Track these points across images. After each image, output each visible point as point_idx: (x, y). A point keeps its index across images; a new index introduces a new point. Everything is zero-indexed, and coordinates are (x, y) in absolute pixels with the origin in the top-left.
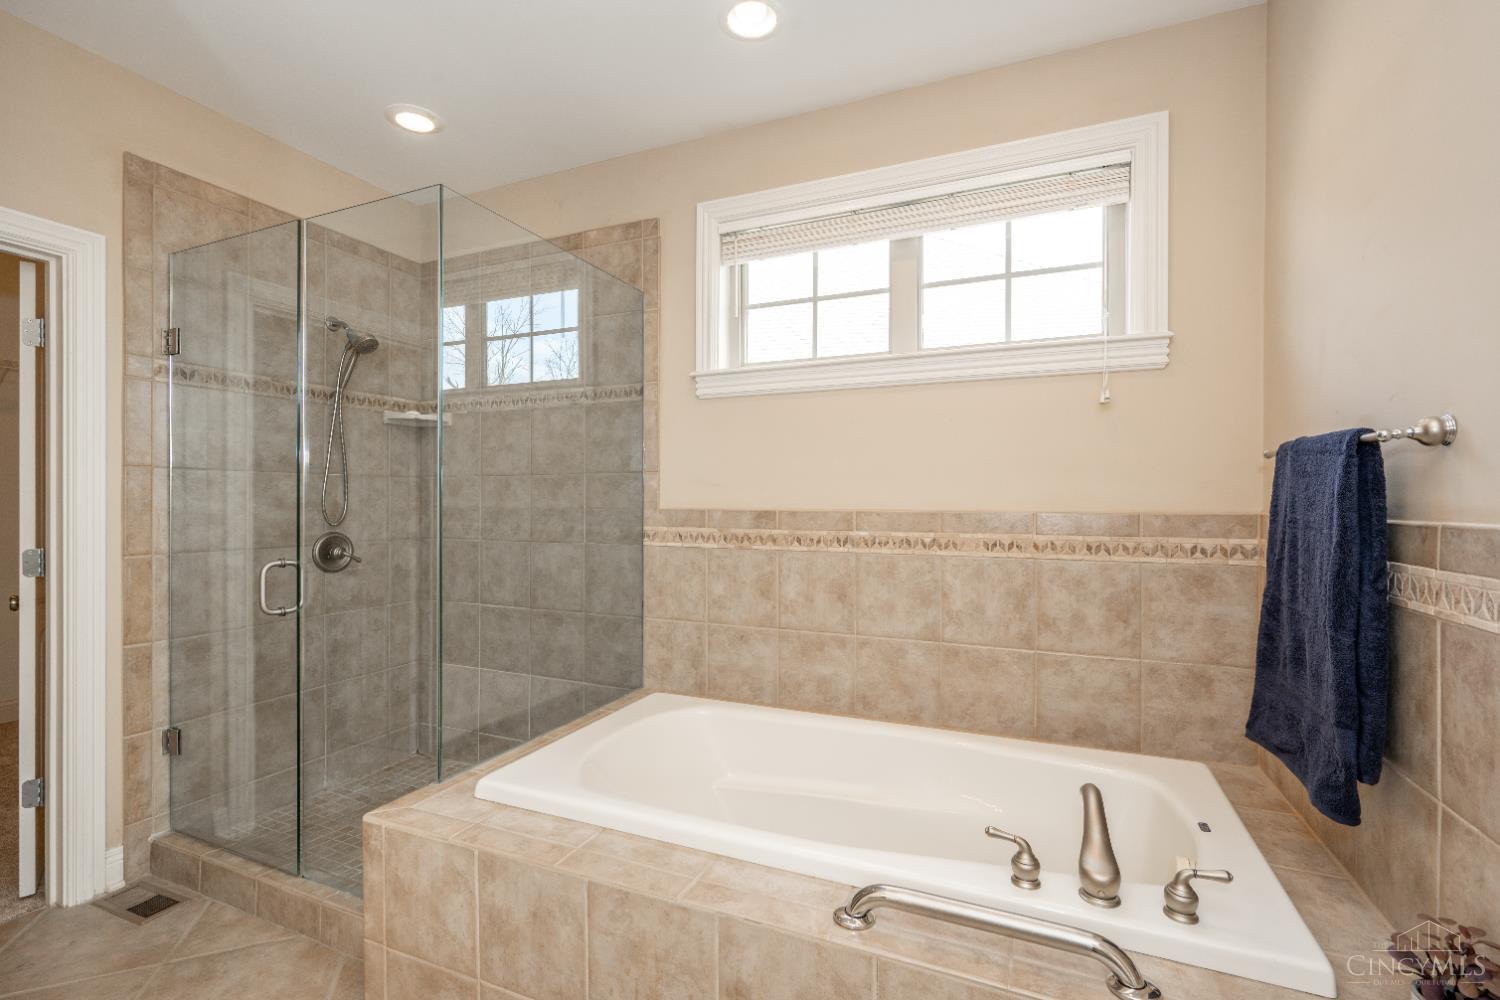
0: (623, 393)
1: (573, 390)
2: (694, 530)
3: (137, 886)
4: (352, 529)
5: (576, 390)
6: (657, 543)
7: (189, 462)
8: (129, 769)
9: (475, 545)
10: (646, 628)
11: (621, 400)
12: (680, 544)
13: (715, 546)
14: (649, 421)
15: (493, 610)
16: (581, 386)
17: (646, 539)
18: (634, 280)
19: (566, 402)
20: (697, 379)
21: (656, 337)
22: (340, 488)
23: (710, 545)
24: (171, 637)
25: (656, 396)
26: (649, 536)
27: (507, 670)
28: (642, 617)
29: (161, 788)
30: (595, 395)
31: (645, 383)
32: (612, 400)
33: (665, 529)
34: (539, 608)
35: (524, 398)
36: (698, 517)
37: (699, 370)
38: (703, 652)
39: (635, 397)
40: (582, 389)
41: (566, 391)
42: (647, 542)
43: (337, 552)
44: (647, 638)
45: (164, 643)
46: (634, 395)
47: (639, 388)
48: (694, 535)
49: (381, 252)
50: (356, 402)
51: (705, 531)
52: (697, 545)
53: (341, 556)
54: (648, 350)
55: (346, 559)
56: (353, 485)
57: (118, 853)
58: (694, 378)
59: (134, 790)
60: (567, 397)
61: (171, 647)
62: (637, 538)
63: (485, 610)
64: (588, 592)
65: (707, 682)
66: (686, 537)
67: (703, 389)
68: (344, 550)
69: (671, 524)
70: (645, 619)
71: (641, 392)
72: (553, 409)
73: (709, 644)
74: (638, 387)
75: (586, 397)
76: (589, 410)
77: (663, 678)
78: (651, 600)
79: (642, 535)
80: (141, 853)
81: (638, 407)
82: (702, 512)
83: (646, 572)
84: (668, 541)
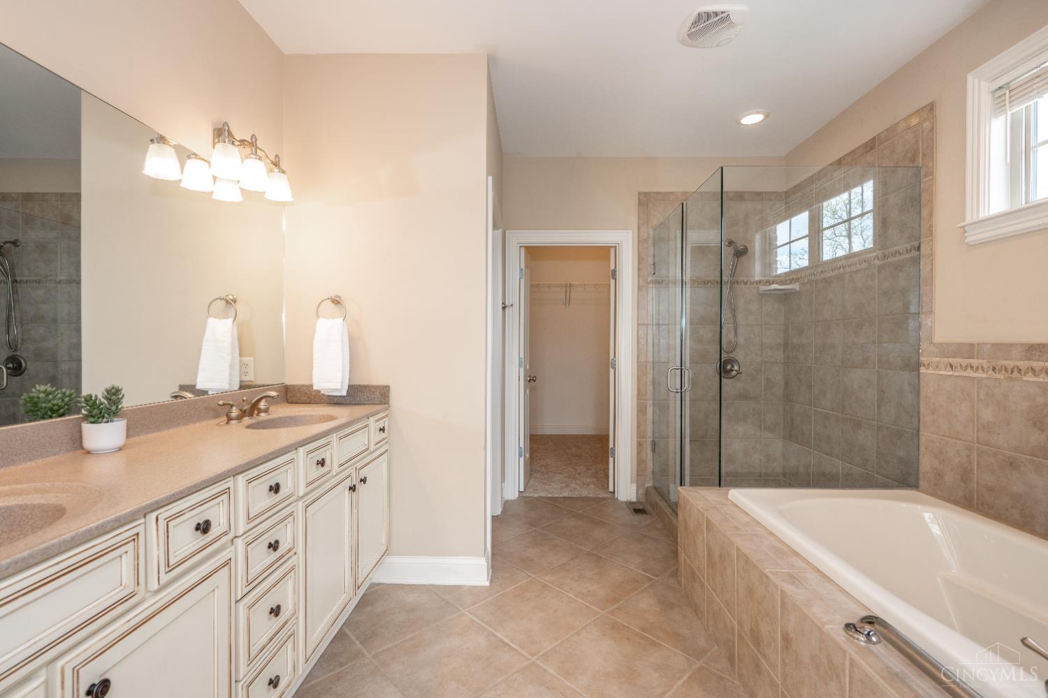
0: (905, 252)
1: (869, 255)
2: (965, 362)
3: (640, 503)
4: (739, 355)
5: (872, 255)
6: (931, 371)
7: (661, 322)
8: (639, 453)
9: (810, 368)
10: (923, 440)
11: (904, 257)
12: (951, 373)
13: (984, 376)
14: (924, 270)
15: (820, 412)
16: (875, 251)
17: (922, 368)
18: (913, 159)
19: (865, 265)
20: (966, 228)
21: (931, 201)
22: (733, 333)
23: (980, 375)
24: (654, 400)
25: (931, 249)
26: (924, 365)
27: (827, 455)
28: (918, 431)
29: (650, 465)
30: (885, 256)
31: (922, 240)
32: (898, 258)
33: (938, 359)
34: (846, 414)
35: (838, 266)
36: (970, 350)
37: (969, 220)
38: (972, 470)
39: (914, 253)
40: (875, 254)
41: (864, 256)
42: (923, 370)
43: (729, 367)
44: (922, 449)
45: (651, 402)
46: (913, 251)
47: (916, 246)
48: (964, 365)
49: (758, 194)
50: (742, 283)
51: (974, 362)
52: (967, 375)
53: (732, 370)
54: (924, 213)
55: (734, 373)
56: (741, 330)
57: (634, 487)
58: (963, 227)
59: (641, 462)
60: (865, 261)
61: (654, 404)
62: (914, 366)
63: (816, 412)
64: (879, 407)
65: (976, 498)
66: (956, 367)
67: (972, 237)
68: (733, 367)
69: (943, 355)
70: (921, 433)
71: (919, 248)
72: (856, 272)
73: (978, 464)
74: (916, 244)
75: (878, 259)
76: (880, 268)
77: (936, 484)
78: (926, 418)
79: (918, 365)
80: (642, 491)
81: (916, 261)
82: (972, 345)
83: (922, 394)
84: (940, 370)
